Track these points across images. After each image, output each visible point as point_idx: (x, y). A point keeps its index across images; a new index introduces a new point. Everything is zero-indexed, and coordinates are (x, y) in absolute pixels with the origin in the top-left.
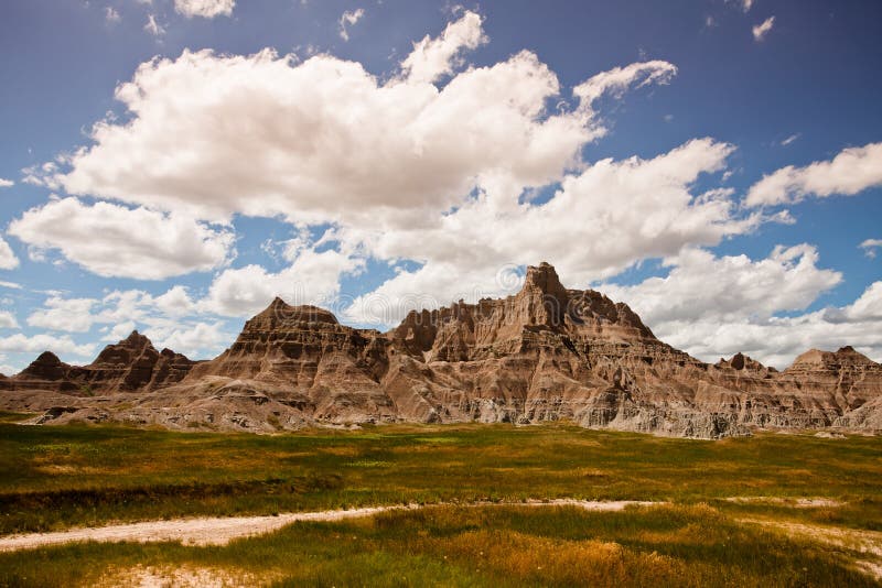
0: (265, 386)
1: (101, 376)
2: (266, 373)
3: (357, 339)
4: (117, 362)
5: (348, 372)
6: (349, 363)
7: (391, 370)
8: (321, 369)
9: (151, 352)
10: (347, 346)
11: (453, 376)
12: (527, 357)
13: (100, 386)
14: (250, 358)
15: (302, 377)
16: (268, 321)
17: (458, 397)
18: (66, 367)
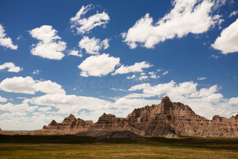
0: (103, 130)
1: (64, 125)
2: (103, 127)
3: (119, 120)
4: (68, 122)
5: (117, 127)
6: (117, 125)
7: (125, 126)
8: (112, 126)
9: (75, 119)
10: (117, 121)
11: (139, 126)
12: (156, 121)
13: (65, 127)
14: (100, 124)
15: (109, 128)
16: (103, 117)
17: (137, 130)
18: (57, 123)
